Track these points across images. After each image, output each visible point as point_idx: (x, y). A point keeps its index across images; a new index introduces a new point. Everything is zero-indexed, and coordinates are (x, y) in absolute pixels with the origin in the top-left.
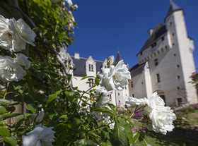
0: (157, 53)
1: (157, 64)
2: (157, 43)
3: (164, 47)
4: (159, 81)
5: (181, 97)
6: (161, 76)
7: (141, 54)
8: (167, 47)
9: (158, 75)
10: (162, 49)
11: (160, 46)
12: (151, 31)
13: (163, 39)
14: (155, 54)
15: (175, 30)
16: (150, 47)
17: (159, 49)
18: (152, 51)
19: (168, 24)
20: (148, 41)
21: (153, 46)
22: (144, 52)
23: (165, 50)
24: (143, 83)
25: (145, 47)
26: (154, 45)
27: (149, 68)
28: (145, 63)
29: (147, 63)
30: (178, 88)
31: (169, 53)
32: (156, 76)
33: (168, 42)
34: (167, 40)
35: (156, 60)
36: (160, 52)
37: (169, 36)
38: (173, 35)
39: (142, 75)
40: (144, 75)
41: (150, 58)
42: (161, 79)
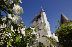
2: (38, 20)
5: (48, 45)
6: (40, 34)
7: (32, 23)
11: (39, 22)
13: (40, 19)
18: (37, 23)
20: (35, 18)
23: (41, 23)
26: (37, 21)
31: (42, 25)
33: (42, 21)
35: (38, 27)
36: (39, 24)
38: (43, 19)
41: (36, 25)
42: (40, 36)
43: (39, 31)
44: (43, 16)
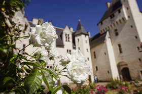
0: (116, 24)
1: (117, 34)
2: (115, 14)
3: (121, 18)
4: (121, 52)
6: (122, 46)
7: (102, 24)
8: (124, 19)
9: (119, 46)
10: (120, 21)
11: (118, 18)
12: (109, 4)
13: (120, 12)
14: (114, 24)
15: (128, 4)
16: (109, 18)
17: (117, 20)
18: (112, 21)
20: (106, 12)
21: (111, 18)
22: (104, 22)
23: (122, 21)
24: (106, 53)
25: (104, 18)
26: (112, 16)
27: (110, 37)
28: (106, 33)
29: (108, 33)
30: (140, 60)
31: (126, 24)
32: (118, 47)
33: (124, 15)
34: (123, 12)
35: (116, 30)
36: (119, 22)
37: (124, 10)
38: (128, 8)
39: (104, 44)
40: (106, 46)
41: (110, 27)
42: (123, 50)
43: (119, 39)
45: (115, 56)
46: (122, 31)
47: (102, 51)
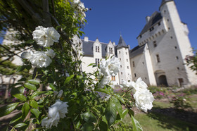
0: (155, 36)
1: (155, 46)
3: (160, 30)
4: (159, 61)
5: (182, 77)
6: (160, 56)
7: (141, 37)
8: (163, 31)
9: (158, 56)
10: (159, 33)
11: (157, 30)
12: (149, 18)
13: (159, 24)
14: (153, 37)
15: (169, 16)
16: (149, 31)
17: (157, 32)
18: (151, 34)
19: (162, 12)
20: (145, 26)
21: (151, 31)
22: (143, 35)
23: (162, 33)
24: (144, 63)
26: (152, 29)
27: (148, 49)
28: (145, 45)
30: (178, 68)
31: (166, 36)
32: (156, 57)
33: (164, 27)
34: (163, 24)
35: (155, 42)
36: (158, 35)
37: (164, 22)
38: (168, 20)
39: (142, 55)
40: (144, 56)
41: (149, 39)
42: (161, 59)
43: (158, 50)
44: (169, 13)
45: (153, 65)
46: (160, 43)
47: (141, 61)
